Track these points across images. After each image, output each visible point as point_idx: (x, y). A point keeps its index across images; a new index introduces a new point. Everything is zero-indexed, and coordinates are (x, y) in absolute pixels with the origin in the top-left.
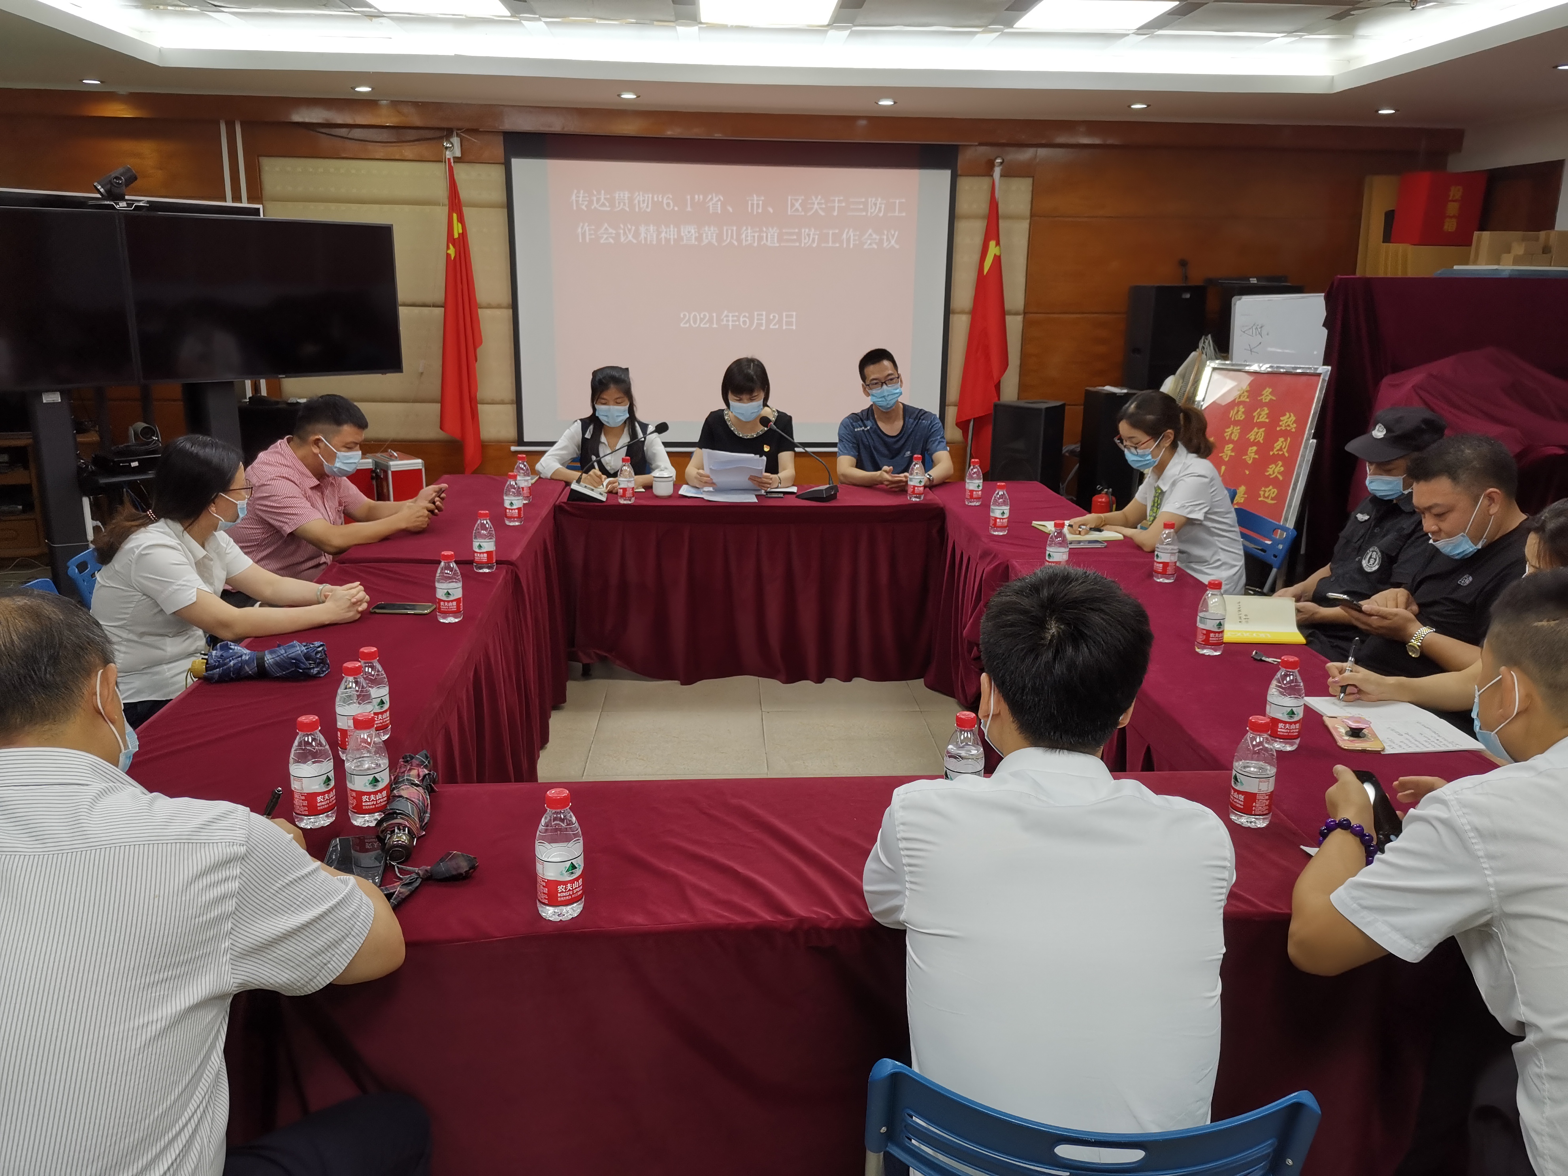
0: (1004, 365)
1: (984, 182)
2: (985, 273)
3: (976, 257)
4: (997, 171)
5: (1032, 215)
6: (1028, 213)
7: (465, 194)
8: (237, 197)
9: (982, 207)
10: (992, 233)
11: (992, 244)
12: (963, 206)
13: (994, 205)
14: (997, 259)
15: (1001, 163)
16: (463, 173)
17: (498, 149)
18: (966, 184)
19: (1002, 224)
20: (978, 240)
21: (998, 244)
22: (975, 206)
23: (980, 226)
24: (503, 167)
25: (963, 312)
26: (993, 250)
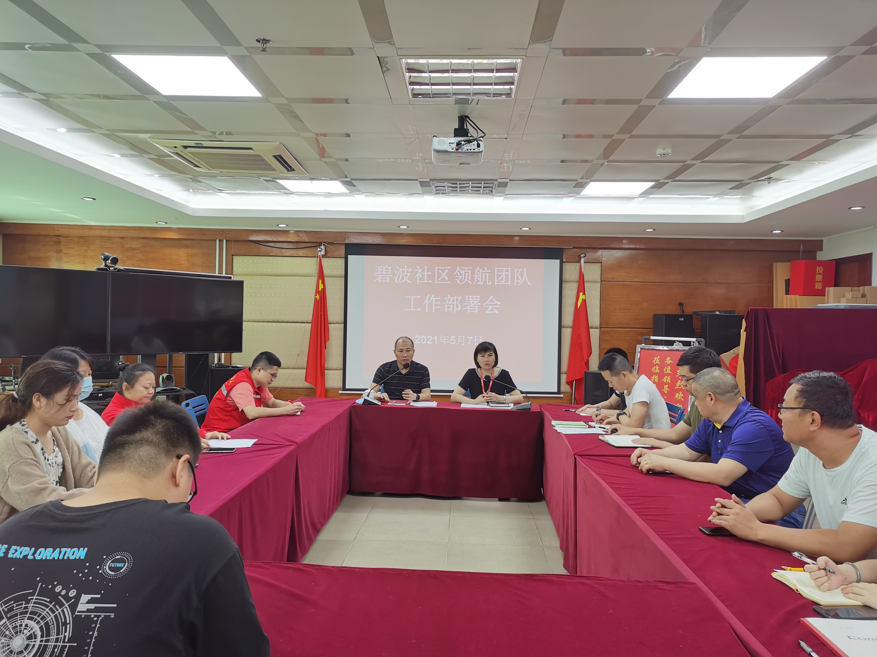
0: (590, 353)
1: (577, 265)
2: (578, 308)
3: (574, 300)
4: (583, 260)
5: (601, 281)
6: (600, 280)
7: (325, 272)
8: (220, 272)
9: (576, 277)
10: (581, 288)
11: (581, 294)
12: (566, 276)
13: (581, 276)
14: (584, 301)
15: (584, 257)
16: (325, 262)
17: (342, 251)
18: (567, 266)
19: (586, 285)
20: (575, 292)
21: (584, 294)
22: (572, 276)
23: (575, 286)
24: (344, 259)
25: (568, 327)
26: (582, 297)
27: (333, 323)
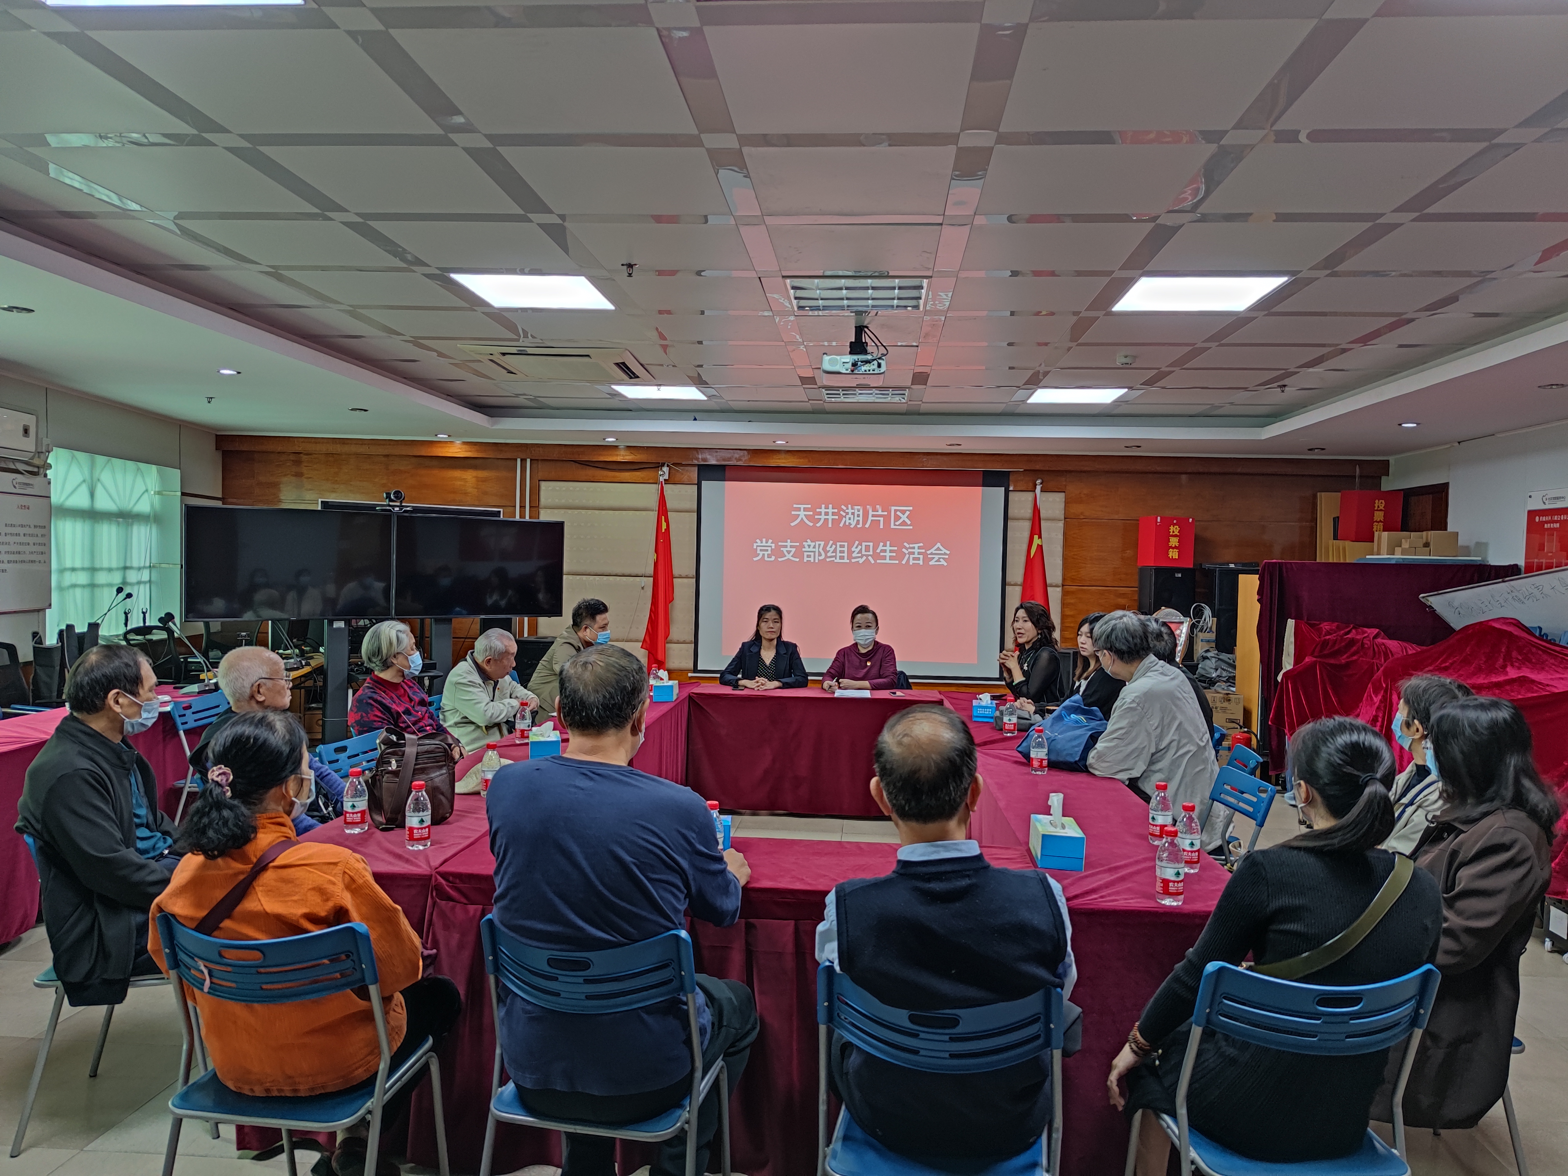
1: (1029, 496)
2: (1032, 556)
3: (1025, 547)
4: (1038, 488)
5: (1065, 518)
6: (1062, 517)
7: (669, 505)
8: (523, 506)
9: (1028, 512)
10: (1036, 529)
11: (1036, 537)
12: (1014, 511)
13: (1036, 511)
14: (1040, 547)
15: (1041, 483)
16: (669, 490)
17: (694, 473)
18: (1015, 497)
19: (1043, 523)
20: (1026, 534)
21: (1040, 537)
22: (1022, 511)
23: (1027, 525)
24: (696, 486)
25: (1016, 585)
26: (1037, 541)
27: (680, 577)
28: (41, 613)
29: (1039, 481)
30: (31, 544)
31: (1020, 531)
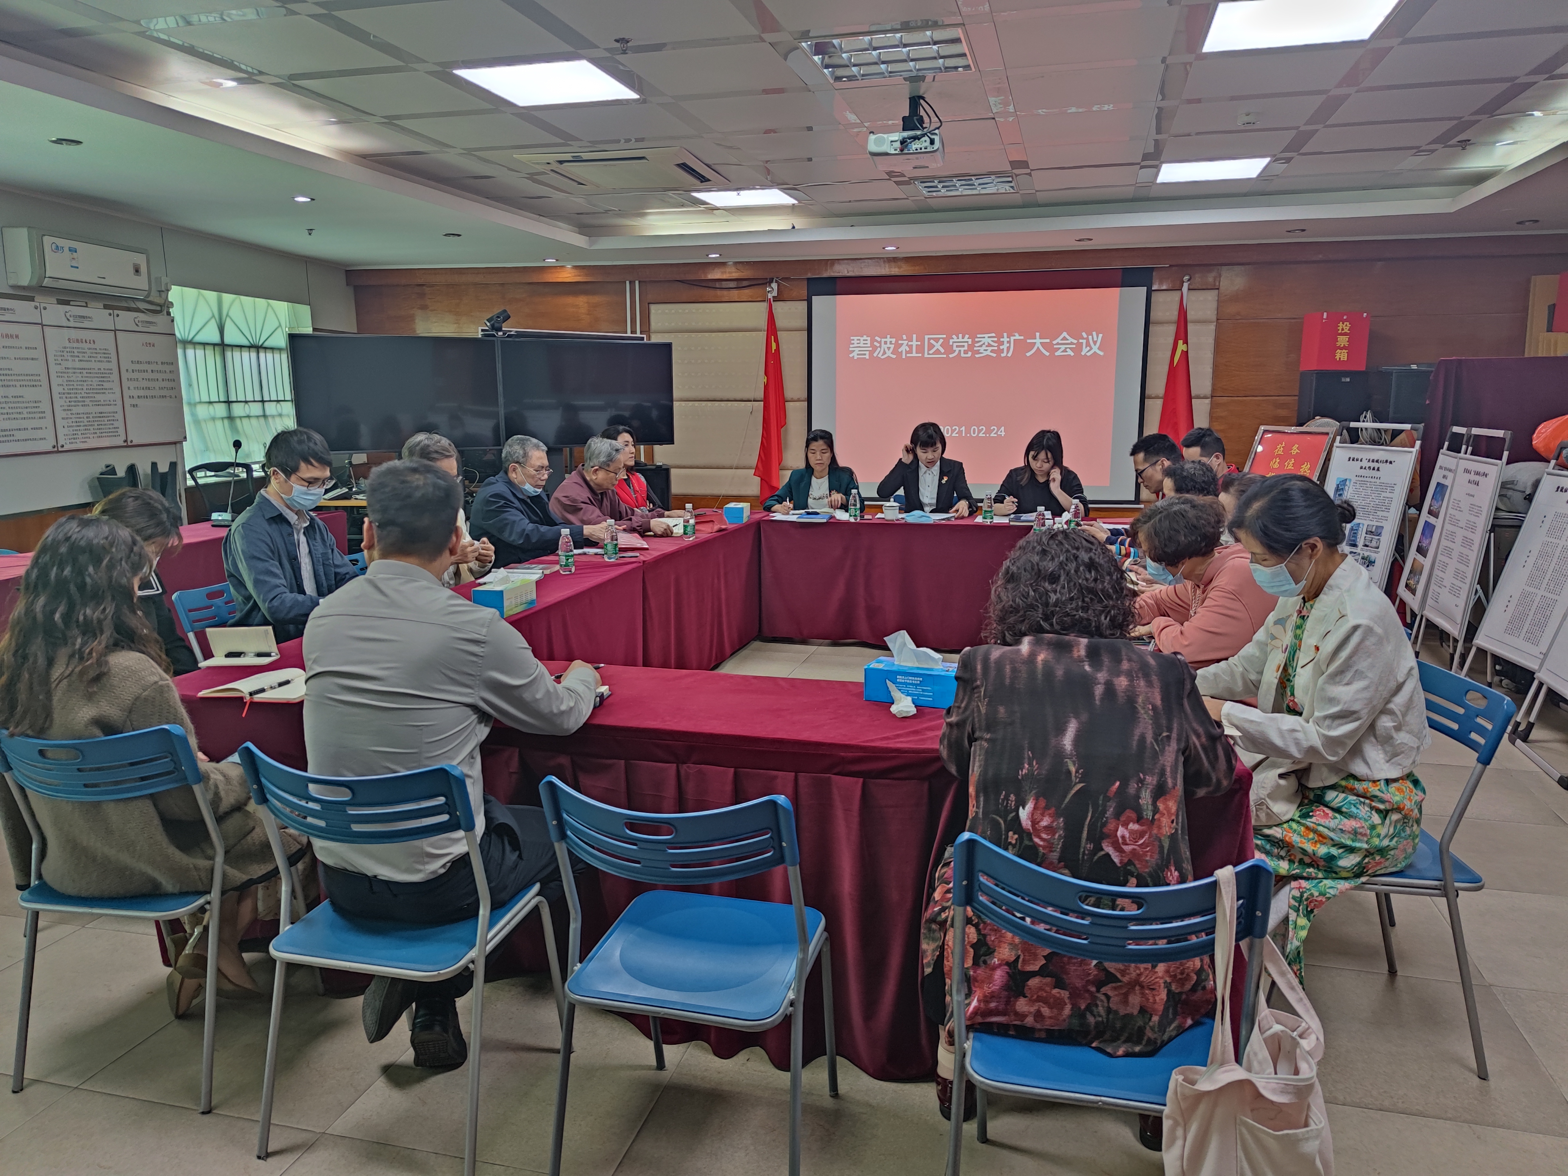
1: (1176, 296)
3: (1169, 354)
4: (1186, 285)
5: (1218, 320)
6: (1214, 318)
7: (780, 323)
8: (633, 331)
9: (1174, 314)
10: (1182, 333)
11: (1180, 342)
12: (1157, 314)
13: (1183, 313)
15: (1189, 280)
16: (778, 307)
17: (803, 291)
18: (1158, 298)
19: (1190, 327)
20: (1169, 341)
22: (1168, 314)
23: (1172, 329)
24: (806, 302)
25: (1157, 397)
26: (1181, 347)
27: (792, 401)
28: (178, 445)
29: (1187, 278)
30: (160, 379)
31: (1162, 337)
